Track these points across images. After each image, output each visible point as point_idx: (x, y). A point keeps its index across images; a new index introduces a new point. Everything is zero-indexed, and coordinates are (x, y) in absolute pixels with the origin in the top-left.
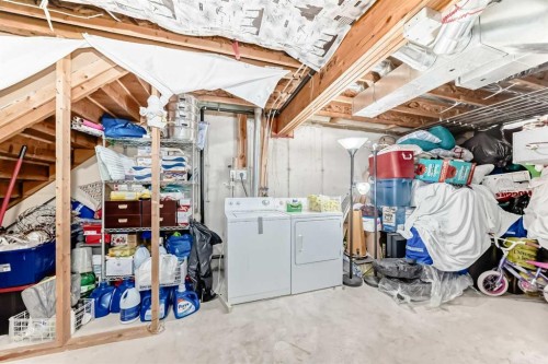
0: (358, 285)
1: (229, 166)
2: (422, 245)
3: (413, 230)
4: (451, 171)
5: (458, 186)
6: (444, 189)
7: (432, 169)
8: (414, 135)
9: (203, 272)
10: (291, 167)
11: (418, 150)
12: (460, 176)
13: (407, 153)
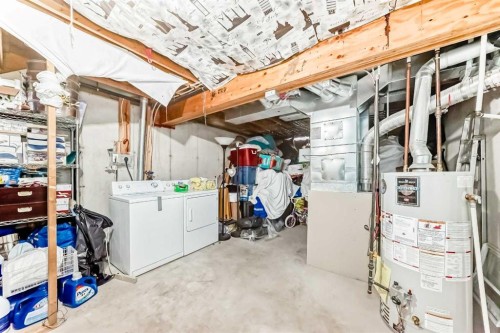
0: (228, 238)
1: (111, 150)
2: (261, 206)
3: (257, 198)
4: (275, 163)
5: (277, 171)
6: (270, 173)
7: (267, 161)
8: (257, 138)
9: (97, 257)
10: (173, 154)
11: (259, 148)
12: (278, 166)
13: (255, 150)
